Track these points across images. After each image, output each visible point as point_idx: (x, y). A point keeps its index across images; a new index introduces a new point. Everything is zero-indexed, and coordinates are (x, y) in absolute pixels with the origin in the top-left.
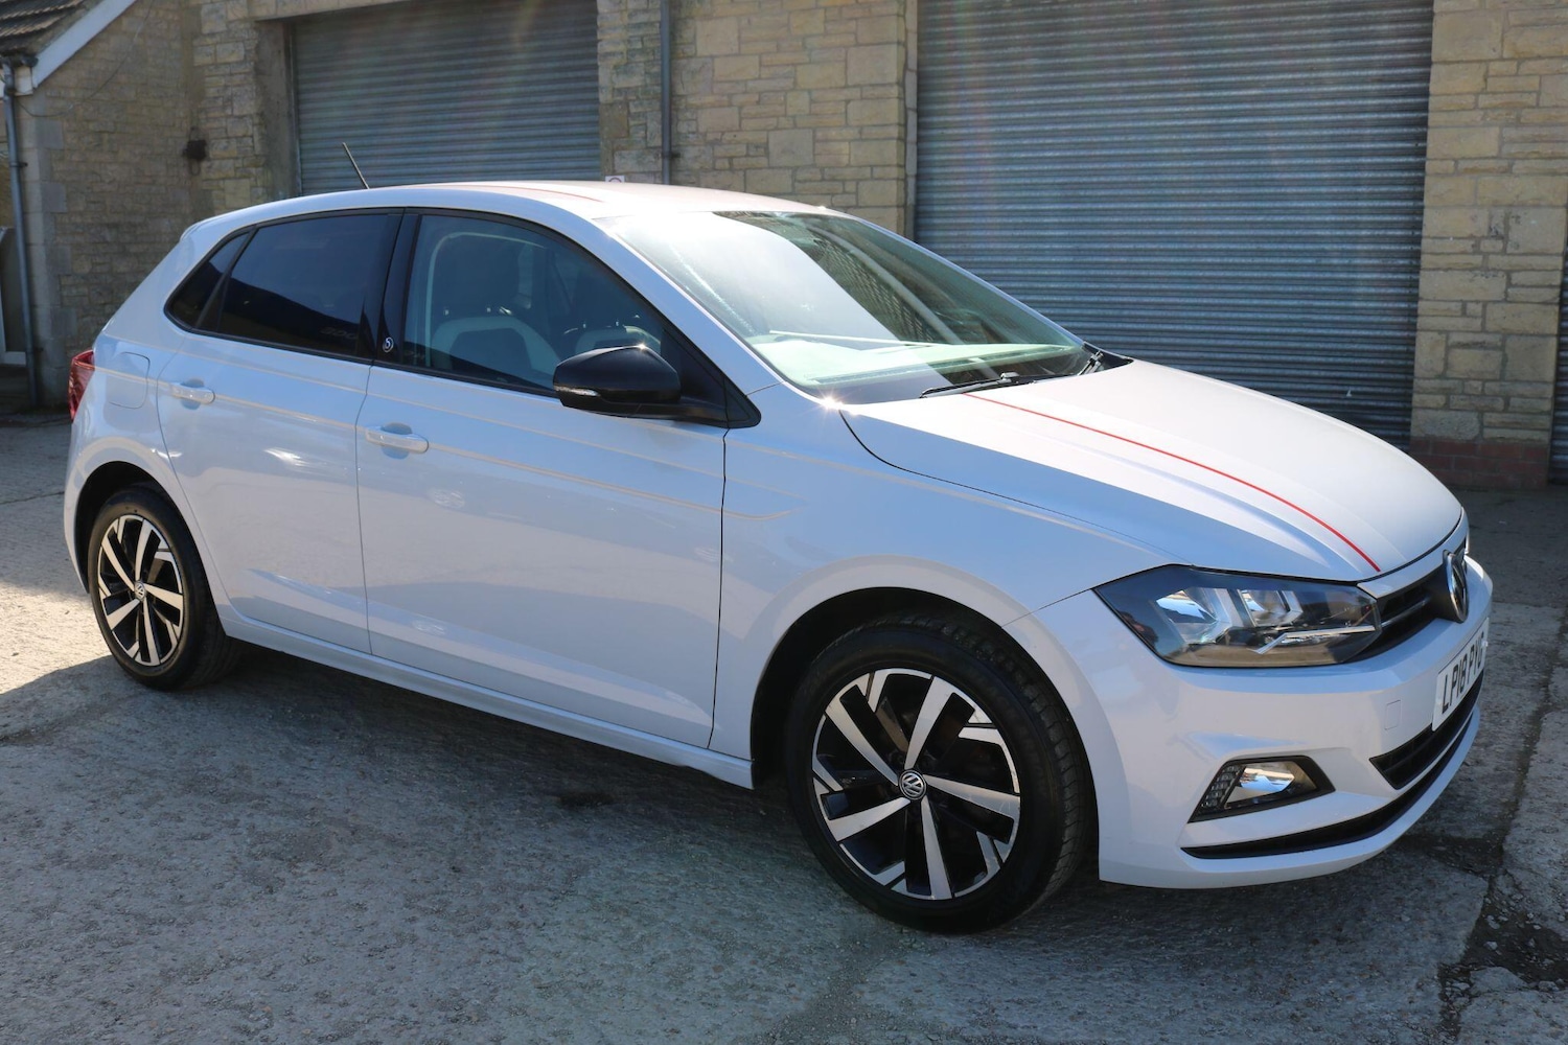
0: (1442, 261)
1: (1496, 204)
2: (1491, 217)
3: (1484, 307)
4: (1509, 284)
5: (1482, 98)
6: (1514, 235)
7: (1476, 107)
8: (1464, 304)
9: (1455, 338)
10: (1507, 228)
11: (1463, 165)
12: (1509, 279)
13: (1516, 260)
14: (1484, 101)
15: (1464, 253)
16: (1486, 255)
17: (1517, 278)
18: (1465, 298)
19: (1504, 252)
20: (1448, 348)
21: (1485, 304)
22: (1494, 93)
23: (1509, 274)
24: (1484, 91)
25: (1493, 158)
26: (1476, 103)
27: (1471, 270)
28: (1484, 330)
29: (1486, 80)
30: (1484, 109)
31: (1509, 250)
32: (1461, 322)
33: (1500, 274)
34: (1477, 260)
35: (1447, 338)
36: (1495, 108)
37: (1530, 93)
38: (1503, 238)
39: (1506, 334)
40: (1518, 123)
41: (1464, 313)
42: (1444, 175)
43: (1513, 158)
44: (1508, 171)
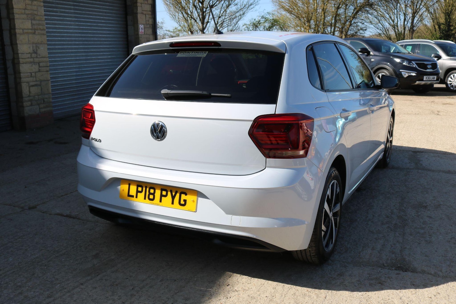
0: (24, 61)
1: (33, 43)
2: (33, 47)
3: (35, 74)
4: (39, 67)
5: (26, 11)
6: (39, 52)
7: (25, 14)
8: (31, 73)
9: (31, 84)
10: (37, 50)
11: (25, 31)
12: (39, 65)
13: (40, 59)
14: (27, 12)
15: (28, 58)
16: (33, 58)
17: (41, 64)
18: (31, 71)
19: (37, 57)
20: (29, 87)
21: (35, 73)
22: (28, 10)
23: (39, 63)
24: (25, 9)
25: (31, 29)
26: (25, 12)
27: (31, 63)
28: (36, 81)
29: (26, 6)
30: (27, 14)
31: (38, 57)
32: (31, 79)
33: (37, 64)
34: (32, 60)
35: (29, 84)
36: (29, 14)
37: (36, 10)
38: (36, 53)
39: (41, 81)
40: (34, 19)
41: (31, 76)
42: (21, 34)
43: (35, 30)
44: (34, 33)
